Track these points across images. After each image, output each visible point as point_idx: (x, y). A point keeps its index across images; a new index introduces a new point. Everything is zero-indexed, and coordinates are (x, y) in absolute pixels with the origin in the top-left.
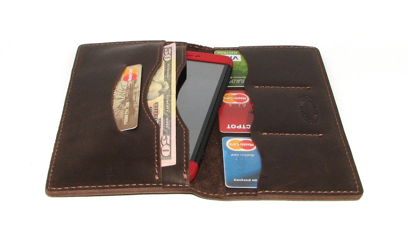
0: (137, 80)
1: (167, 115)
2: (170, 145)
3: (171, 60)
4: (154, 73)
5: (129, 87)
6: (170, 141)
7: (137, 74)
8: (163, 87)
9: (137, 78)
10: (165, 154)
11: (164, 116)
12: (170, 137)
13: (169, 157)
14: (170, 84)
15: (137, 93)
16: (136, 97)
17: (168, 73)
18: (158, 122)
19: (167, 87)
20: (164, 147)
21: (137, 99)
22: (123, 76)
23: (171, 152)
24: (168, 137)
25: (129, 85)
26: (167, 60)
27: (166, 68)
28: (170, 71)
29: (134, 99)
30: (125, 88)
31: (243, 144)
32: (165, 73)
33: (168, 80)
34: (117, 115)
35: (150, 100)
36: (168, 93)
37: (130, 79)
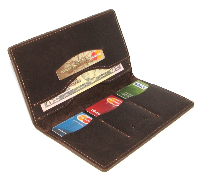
0: (93, 62)
1: (73, 92)
2: (54, 103)
3: (111, 73)
4: (100, 68)
5: (88, 60)
6: (56, 102)
7: (98, 59)
8: (92, 79)
9: (95, 61)
10: (48, 103)
11: (72, 91)
12: (59, 101)
13: (47, 106)
14: (95, 82)
15: (84, 67)
16: (81, 68)
18: (67, 88)
19: (92, 81)
20: (51, 101)
21: (80, 70)
22: (95, 51)
23: (50, 105)
24: (59, 100)
25: (89, 59)
26: (111, 71)
27: (105, 73)
28: (104, 77)
29: (79, 68)
30: (87, 57)
31: (86, 120)
32: (102, 75)
33: (97, 79)
34: (67, 64)
35: (82, 76)
36: (89, 83)
37: (93, 57)
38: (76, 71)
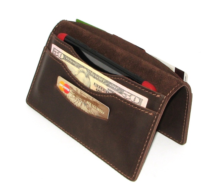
0: (70, 86)
2: (132, 95)
3: (64, 55)
4: (70, 72)
5: (74, 94)
6: (129, 93)
7: (65, 83)
8: (83, 72)
10: (137, 101)
11: (107, 85)
12: (125, 91)
13: (141, 100)
14: (83, 67)
15: (82, 92)
16: (84, 95)
17: (73, 63)
18: (110, 92)
19: (85, 70)
20: (132, 99)
21: (86, 95)
22: (64, 92)
23: (137, 97)
24: (125, 92)
25: (73, 93)
26: (62, 57)
27: (69, 62)
28: (72, 60)
29: (86, 97)
30: (74, 96)
32: (73, 64)
33: (79, 67)
34: (94, 113)
35: (90, 86)
36: (89, 72)
37: (68, 90)
38: (91, 98)
